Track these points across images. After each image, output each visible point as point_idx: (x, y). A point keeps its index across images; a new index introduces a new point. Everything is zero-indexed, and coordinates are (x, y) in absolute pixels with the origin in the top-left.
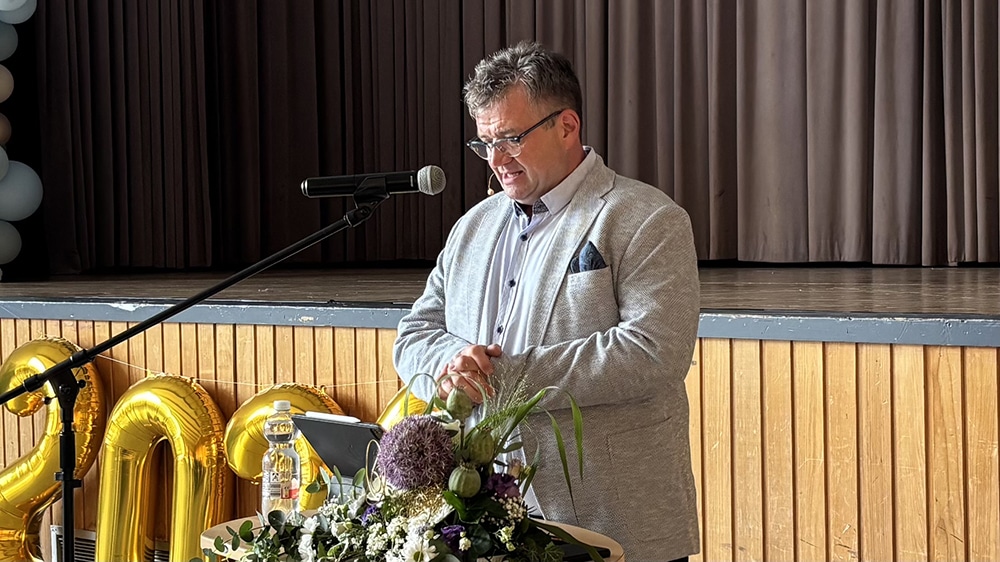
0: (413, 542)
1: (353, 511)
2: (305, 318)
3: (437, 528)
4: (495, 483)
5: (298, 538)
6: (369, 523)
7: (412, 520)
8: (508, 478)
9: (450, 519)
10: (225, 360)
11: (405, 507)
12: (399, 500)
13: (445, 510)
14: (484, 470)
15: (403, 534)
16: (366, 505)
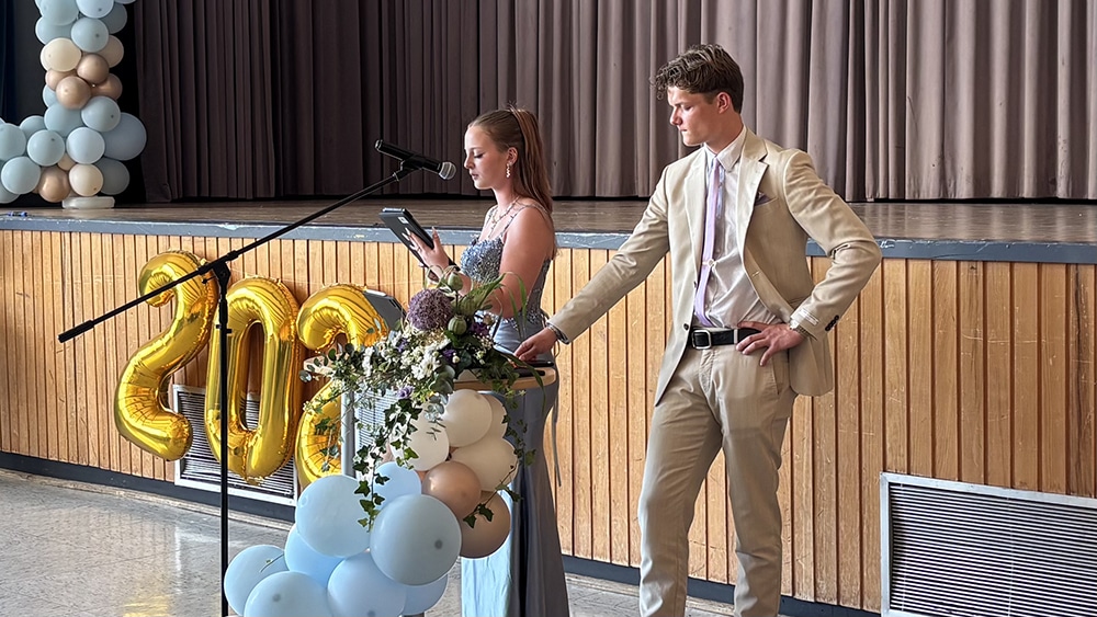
0: (427, 357)
1: (394, 344)
2: (358, 236)
3: (440, 351)
4: (475, 327)
5: (362, 359)
6: (403, 351)
7: (427, 347)
8: (483, 325)
9: (448, 347)
10: (301, 266)
11: (423, 341)
12: (420, 336)
13: (446, 342)
14: (470, 320)
15: (421, 355)
16: (401, 340)
